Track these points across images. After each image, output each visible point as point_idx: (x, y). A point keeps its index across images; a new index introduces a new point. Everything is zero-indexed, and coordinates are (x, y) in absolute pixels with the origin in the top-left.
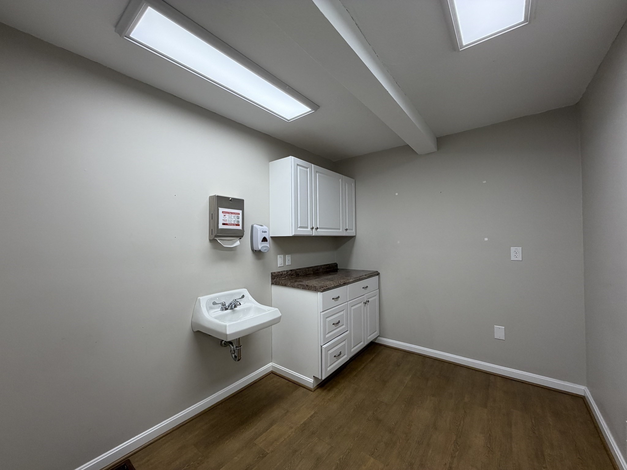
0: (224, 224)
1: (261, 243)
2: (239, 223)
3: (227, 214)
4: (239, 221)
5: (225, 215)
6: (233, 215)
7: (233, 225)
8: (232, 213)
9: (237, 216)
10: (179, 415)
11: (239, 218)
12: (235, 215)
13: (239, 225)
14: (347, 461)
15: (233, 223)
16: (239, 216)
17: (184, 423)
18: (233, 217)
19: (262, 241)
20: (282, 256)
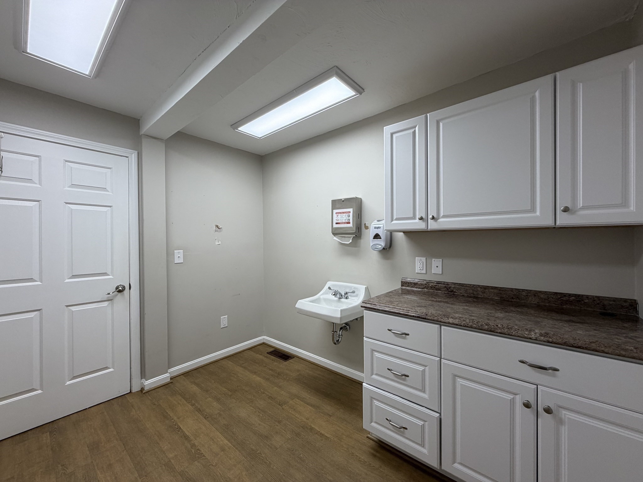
0: (337, 223)
1: (373, 240)
2: (349, 221)
3: (339, 214)
4: (349, 219)
5: (337, 216)
6: (344, 214)
7: (345, 223)
8: (343, 213)
9: (348, 215)
10: (318, 358)
11: (349, 217)
12: (346, 214)
13: (349, 223)
14: (256, 459)
15: (344, 221)
16: (350, 214)
17: (319, 365)
18: (344, 216)
19: (374, 238)
20: (424, 259)
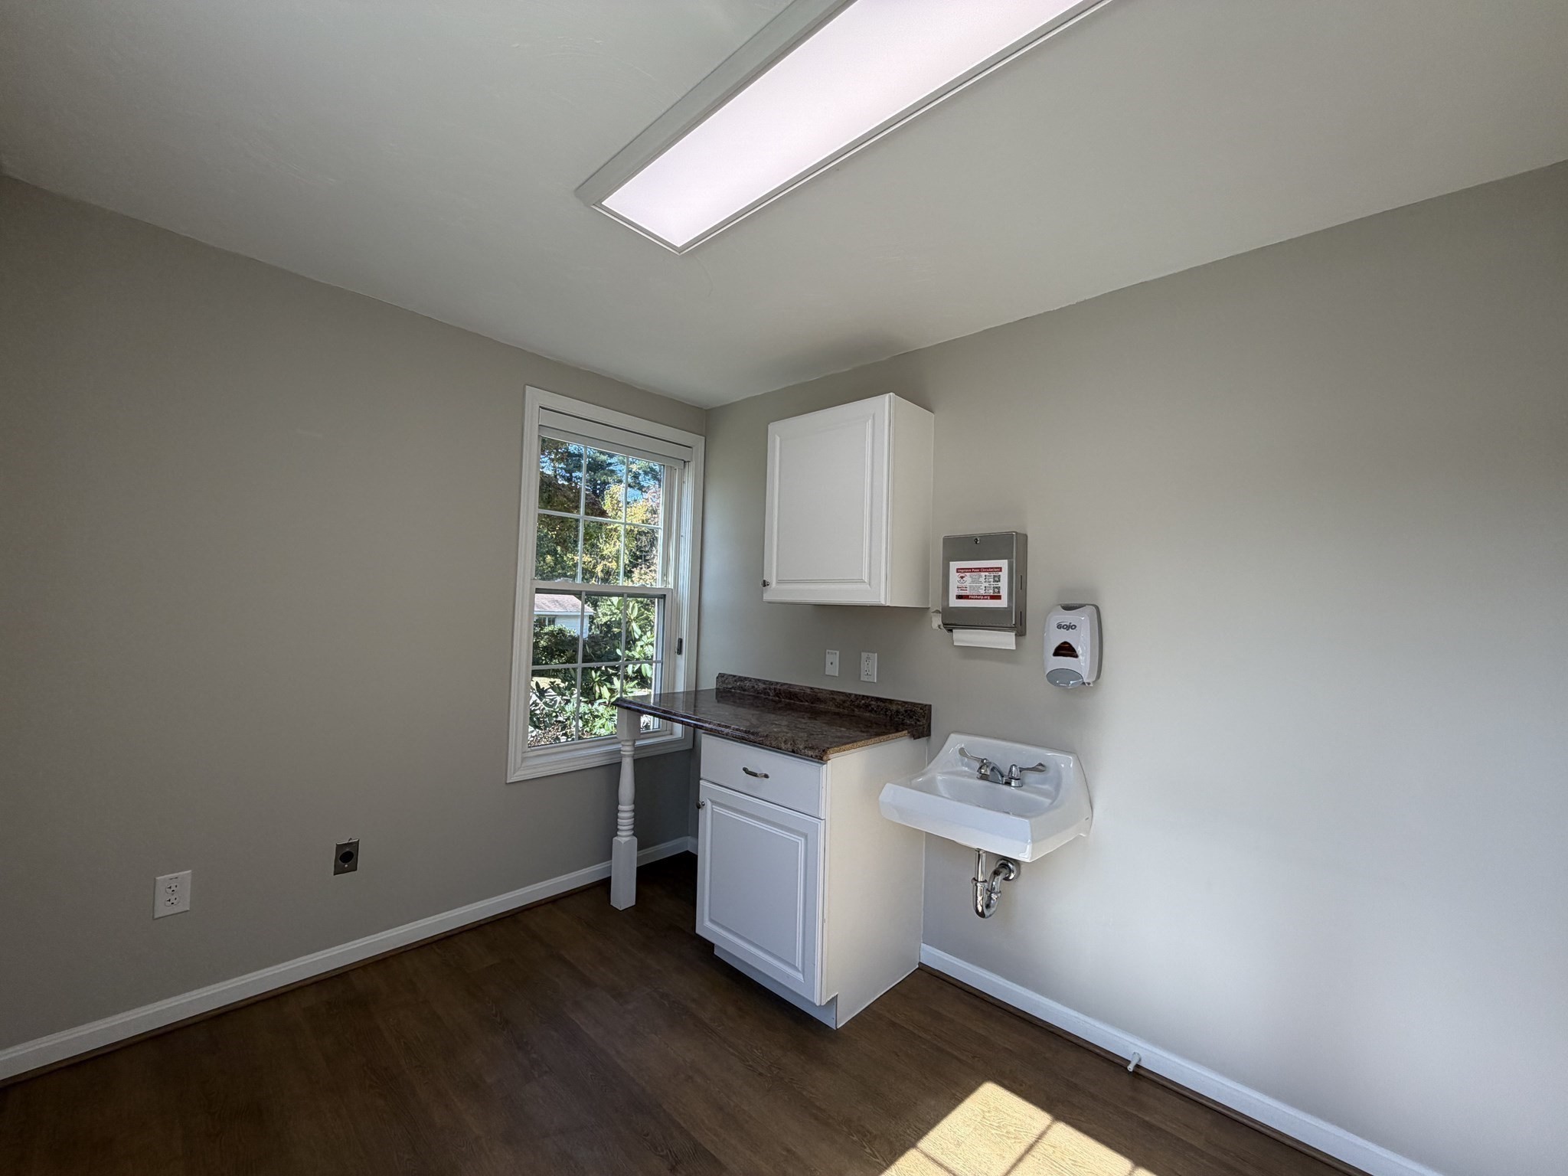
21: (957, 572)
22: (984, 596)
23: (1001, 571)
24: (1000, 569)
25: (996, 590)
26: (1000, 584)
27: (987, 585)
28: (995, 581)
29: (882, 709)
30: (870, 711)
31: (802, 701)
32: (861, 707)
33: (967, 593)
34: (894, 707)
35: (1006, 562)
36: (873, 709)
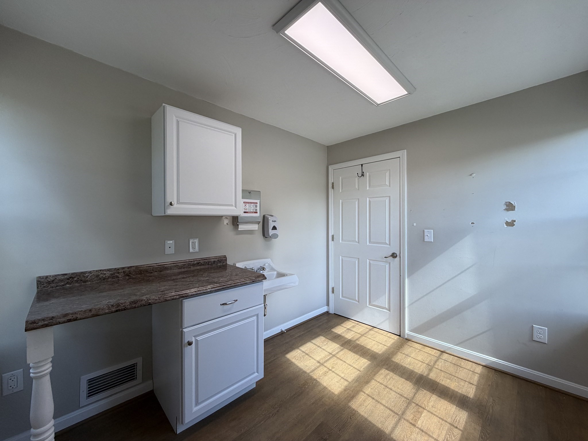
21: (244, 203)
22: (252, 212)
23: (257, 204)
24: (257, 203)
25: (256, 210)
26: (257, 208)
27: (253, 208)
28: (256, 207)
29: (206, 263)
30: (200, 265)
31: (152, 273)
32: (195, 265)
33: (247, 211)
34: (213, 260)
35: (259, 201)
36: (202, 264)
